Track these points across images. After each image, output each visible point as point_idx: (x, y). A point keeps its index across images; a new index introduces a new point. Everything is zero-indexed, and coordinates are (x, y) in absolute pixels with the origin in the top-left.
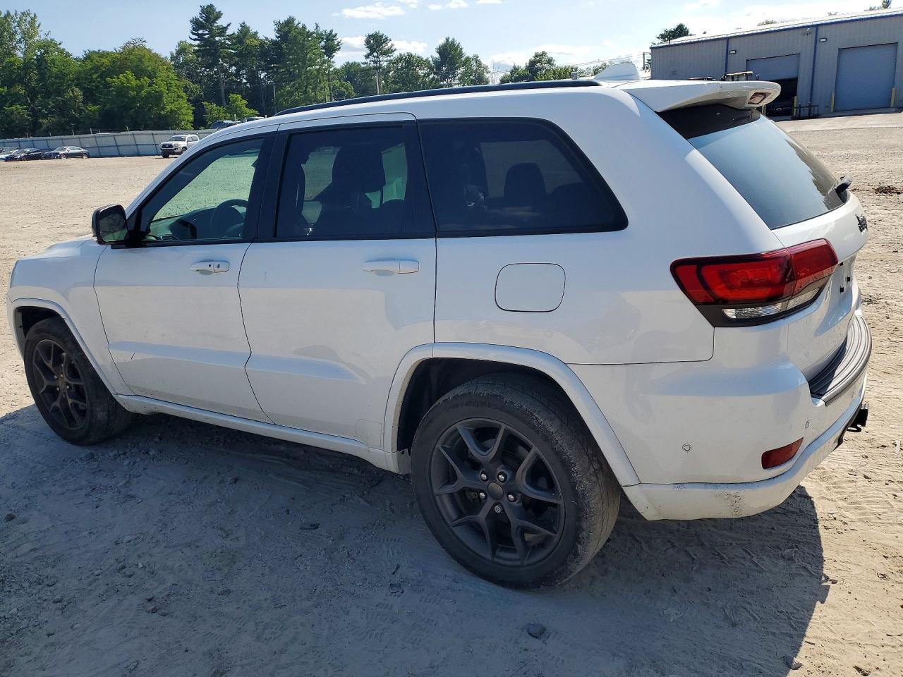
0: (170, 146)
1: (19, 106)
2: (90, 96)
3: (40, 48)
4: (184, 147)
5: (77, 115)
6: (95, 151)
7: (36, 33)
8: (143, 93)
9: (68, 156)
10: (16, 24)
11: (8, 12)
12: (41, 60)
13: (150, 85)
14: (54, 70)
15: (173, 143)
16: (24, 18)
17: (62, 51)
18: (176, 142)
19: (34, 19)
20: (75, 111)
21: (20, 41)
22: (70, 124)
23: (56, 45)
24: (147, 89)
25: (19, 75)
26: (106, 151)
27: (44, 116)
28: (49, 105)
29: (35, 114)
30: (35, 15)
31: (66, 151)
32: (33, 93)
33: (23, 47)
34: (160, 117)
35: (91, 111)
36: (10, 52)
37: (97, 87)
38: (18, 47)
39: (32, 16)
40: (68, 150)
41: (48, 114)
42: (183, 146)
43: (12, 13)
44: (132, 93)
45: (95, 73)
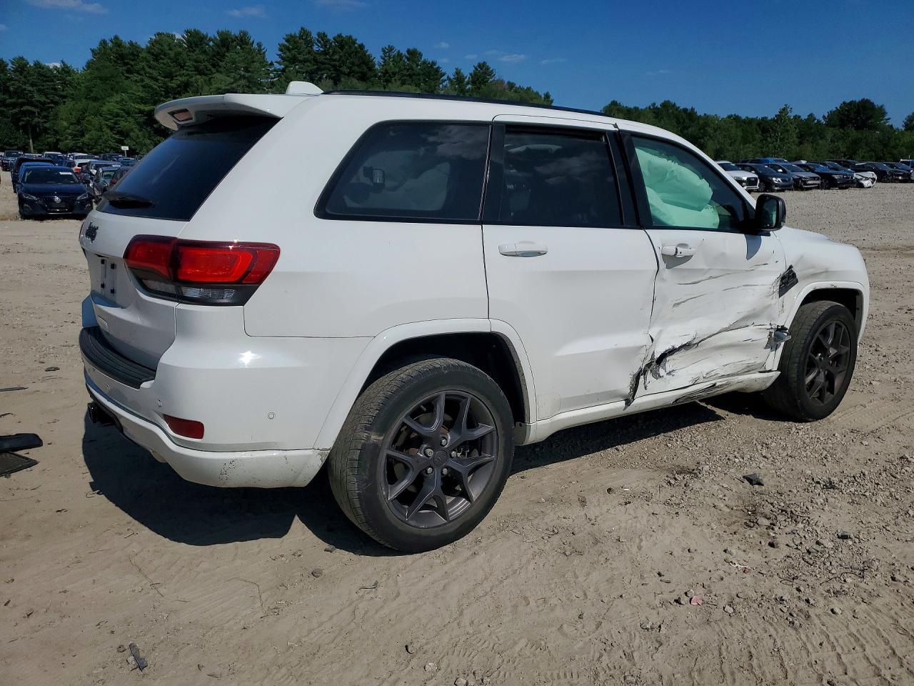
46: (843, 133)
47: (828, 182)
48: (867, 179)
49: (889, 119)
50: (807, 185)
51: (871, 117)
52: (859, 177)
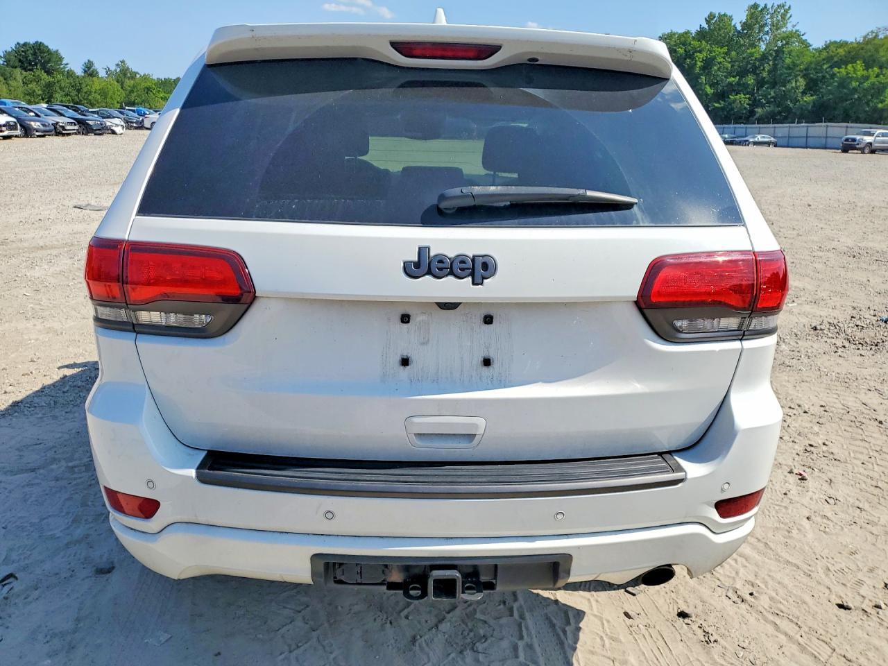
0: (854, 140)
1: (743, 96)
2: (812, 86)
3: (783, 38)
4: (868, 143)
5: (791, 105)
6: (784, 141)
7: (785, 25)
8: (866, 85)
9: (755, 143)
10: (769, 16)
11: (766, 6)
12: (779, 52)
13: (877, 76)
14: (788, 61)
15: (858, 137)
16: (779, 10)
17: (804, 42)
18: (861, 137)
19: (786, 11)
20: (791, 101)
21: (767, 33)
22: (782, 114)
23: (799, 36)
24: (873, 79)
25: (754, 65)
26: (795, 141)
27: (763, 106)
28: (770, 94)
29: (755, 103)
30: (789, 7)
31: (756, 140)
32: (760, 83)
33: (768, 38)
34: (875, 110)
35: (806, 101)
36: (754, 44)
37: (824, 77)
38: (764, 39)
39: (787, 7)
40: (759, 138)
41: (765, 104)
42: (868, 141)
43: (769, 6)
44: (854, 84)
45: (828, 62)
46: (33, 76)
47: (85, 128)
48: (117, 125)
49: (67, 64)
50: (66, 130)
51: (49, 61)
52: (110, 124)
